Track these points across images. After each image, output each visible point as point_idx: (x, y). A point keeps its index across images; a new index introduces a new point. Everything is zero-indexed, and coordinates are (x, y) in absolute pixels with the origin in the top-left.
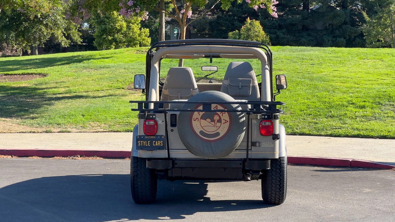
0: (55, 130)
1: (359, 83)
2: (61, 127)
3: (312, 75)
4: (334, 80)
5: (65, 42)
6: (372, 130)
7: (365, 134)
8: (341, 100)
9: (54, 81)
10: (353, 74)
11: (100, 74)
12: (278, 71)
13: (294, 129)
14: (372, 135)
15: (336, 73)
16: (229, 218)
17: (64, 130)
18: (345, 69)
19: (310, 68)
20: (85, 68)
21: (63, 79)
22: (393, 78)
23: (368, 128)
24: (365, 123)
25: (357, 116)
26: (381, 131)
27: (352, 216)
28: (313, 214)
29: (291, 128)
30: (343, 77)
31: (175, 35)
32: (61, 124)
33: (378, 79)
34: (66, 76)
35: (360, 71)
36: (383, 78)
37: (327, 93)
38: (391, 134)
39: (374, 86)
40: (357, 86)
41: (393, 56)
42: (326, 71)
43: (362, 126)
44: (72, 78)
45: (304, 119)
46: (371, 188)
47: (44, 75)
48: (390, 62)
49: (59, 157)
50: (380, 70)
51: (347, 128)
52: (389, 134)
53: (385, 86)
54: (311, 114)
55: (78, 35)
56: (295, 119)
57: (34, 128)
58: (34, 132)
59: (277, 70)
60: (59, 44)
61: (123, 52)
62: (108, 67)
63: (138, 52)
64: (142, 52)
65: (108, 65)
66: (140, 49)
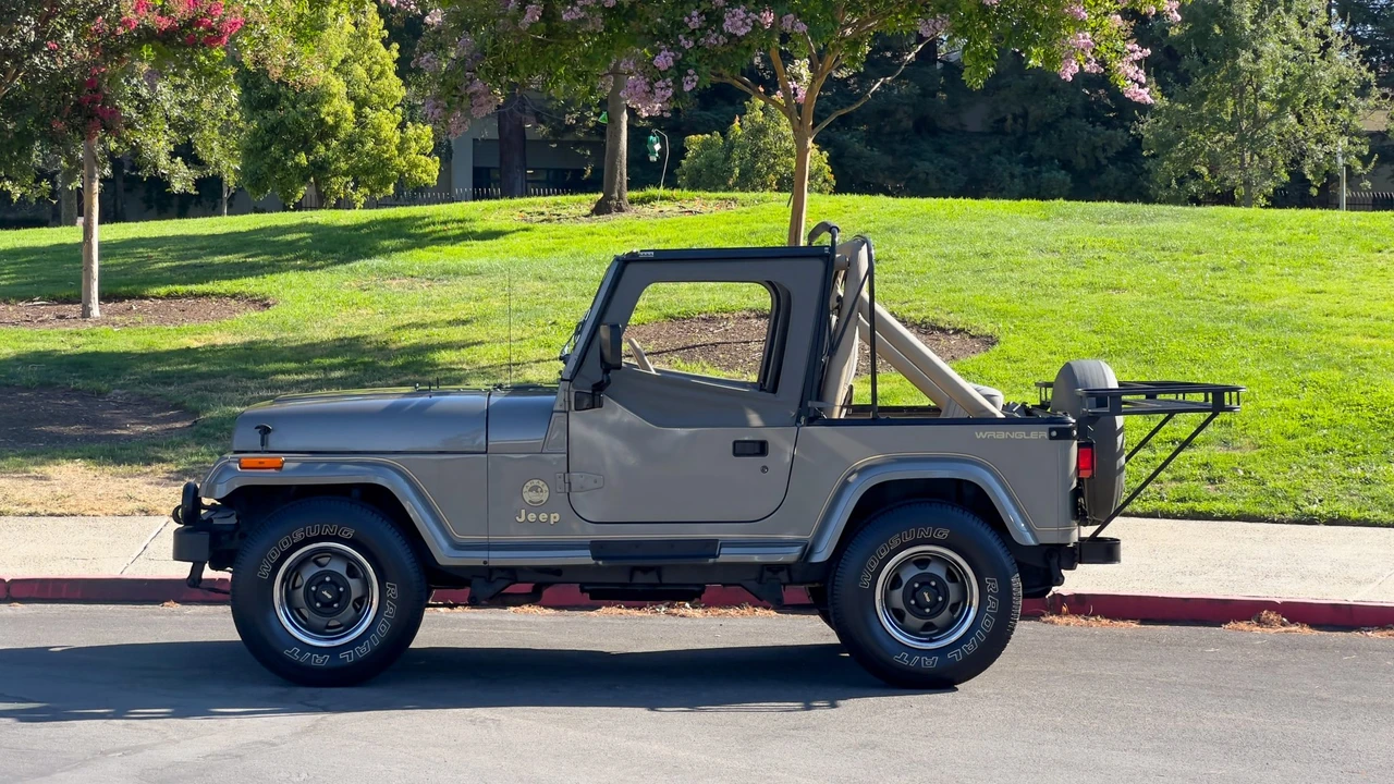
3: (1243, 307)
4: (1334, 327)
5: (182, 179)
11: (468, 299)
12: (1111, 291)
13: (1299, 503)
15: (1325, 302)
18: (1345, 285)
19: (1218, 283)
20: (392, 274)
29: (1286, 498)
30: (1359, 315)
31: (653, 159)
42: (1282, 291)
45: (1316, 467)
47: (263, 303)
49: (616, 609)
54: (1332, 450)
55: (223, 146)
56: (1280, 464)
59: (1107, 288)
60: (160, 183)
61: (473, 215)
62: (475, 273)
63: (529, 217)
64: (542, 217)
65: (471, 267)
66: (524, 205)
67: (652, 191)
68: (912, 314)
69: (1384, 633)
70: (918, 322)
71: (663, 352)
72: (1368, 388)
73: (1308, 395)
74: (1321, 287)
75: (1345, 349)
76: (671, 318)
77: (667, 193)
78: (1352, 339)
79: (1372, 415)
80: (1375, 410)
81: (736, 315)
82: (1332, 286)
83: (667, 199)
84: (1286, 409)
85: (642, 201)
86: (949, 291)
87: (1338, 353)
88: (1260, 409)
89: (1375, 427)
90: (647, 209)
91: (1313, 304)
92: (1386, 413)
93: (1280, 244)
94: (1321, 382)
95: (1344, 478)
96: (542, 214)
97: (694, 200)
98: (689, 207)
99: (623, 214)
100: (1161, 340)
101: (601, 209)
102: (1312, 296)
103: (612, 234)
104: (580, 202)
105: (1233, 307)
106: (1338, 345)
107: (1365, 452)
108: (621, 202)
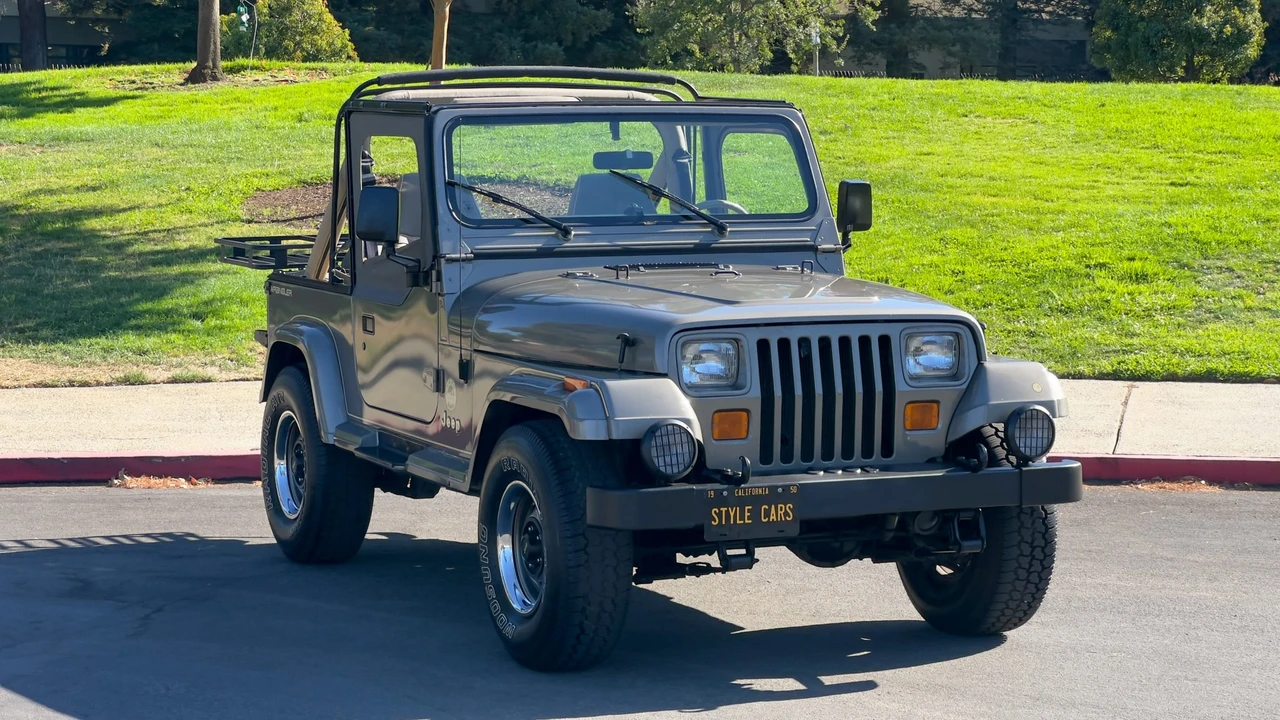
0: (151, 375)
2: (160, 364)
15: (935, 164)
17: (181, 373)
18: (948, 148)
32: (147, 352)
41: (1046, 106)
42: (893, 154)
57: (70, 369)
58: (85, 384)
61: (65, 82)
63: (120, 85)
64: (134, 86)
65: (81, 133)
66: (113, 73)
68: (544, 177)
69: (1154, 486)
70: (551, 185)
71: (307, 217)
72: (1005, 244)
73: (952, 252)
74: (926, 149)
75: (973, 209)
76: (304, 183)
77: (258, 62)
78: (975, 199)
79: (1017, 270)
80: (1019, 265)
82: (937, 148)
83: (257, 68)
84: (937, 266)
85: (233, 71)
86: (574, 154)
87: (965, 211)
88: (911, 266)
89: (1024, 282)
91: (926, 165)
92: (1030, 267)
93: (874, 109)
94: (960, 238)
95: (1009, 332)
96: (134, 82)
97: (283, 70)
98: (281, 76)
99: (220, 83)
100: (796, 200)
101: (195, 78)
102: (922, 157)
104: (168, 71)
105: (853, 168)
106: (964, 204)
107: (1022, 306)
108: (215, 71)
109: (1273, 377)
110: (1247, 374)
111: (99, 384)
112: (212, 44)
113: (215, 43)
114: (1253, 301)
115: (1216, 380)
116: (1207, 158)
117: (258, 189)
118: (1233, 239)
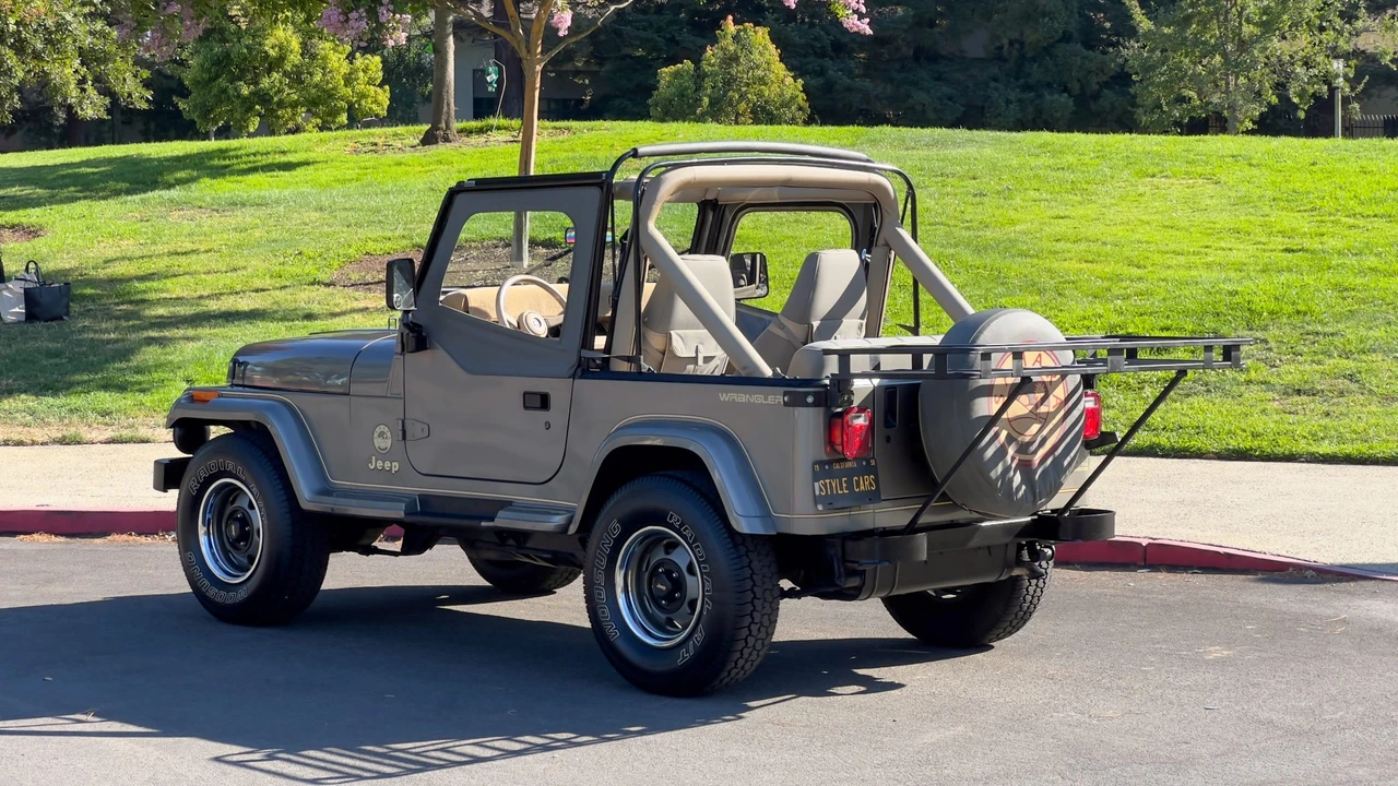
0: (94, 435)
1: (1142, 262)
2: (113, 424)
3: (981, 233)
4: (1056, 253)
6: (1199, 430)
7: (1177, 446)
8: (1086, 323)
9: (68, 253)
10: (1120, 231)
11: (235, 229)
14: (1199, 449)
15: (1061, 227)
16: (772, 760)
17: (126, 433)
18: (1091, 210)
19: (970, 209)
20: (178, 205)
21: (102, 244)
22: (1259, 243)
23: (1186, 421)
24: (1174, 405)
25: (1144, 381)
26: (1230, 432)
27: (1185, 746)
28: (1051, 741)
30: (1088, 240)
32: (111, 412)
33: (1207, 247)
34: (112, 235)
35: (1143, 217)
36: (1223, 245)
37: (1037, 298)
38: (1265, 443)
39: (1194, 273)
40: (1137, 272)
41: (1250, 165)
42: (1028, 217)
43: (1162, 415)
44: (131, 242)
46: (1229, 645)
47: (32, 232)
48: (1243, 188)
49: (125, 537)
50: (1213, 215)
51: (1114, 424)
52: (1256, 443)
53: (1232, 275)
55: (135, 76)
57: (20, 429)
58: (20, 443)
61: (302, 146)
62: (261, 204)
63: (361, 147)
64: (372, 148)
65: (259, 197)
66: (364, 136)
67: (493, 121)
74: (1069, 212)
75: (1054, 274)
77: (503, 122)
78: (1066, 264)
81: (485, 244)
82: (1080, 211)
83: (505, 128)
85: (481, 131)
87: (1045, 277)
90: (482, 139)
91: (1050, 229)
93: (1058, 169)
96: (376, 145)
99: (448, 144)
101: (429, 139)
102: (1053, 221)
103: (420, 164)
106: (1050, 271)
108: (448, 132)
109: (1213, 452)
110: (1186, 450)
111: (34, 443)
112: (445, 105)
113: (448, 105)
114: (1264, 372)
115: (1155, 455)
116: (1351, 221)
117: (367, 253)
118: (1290, 309)
